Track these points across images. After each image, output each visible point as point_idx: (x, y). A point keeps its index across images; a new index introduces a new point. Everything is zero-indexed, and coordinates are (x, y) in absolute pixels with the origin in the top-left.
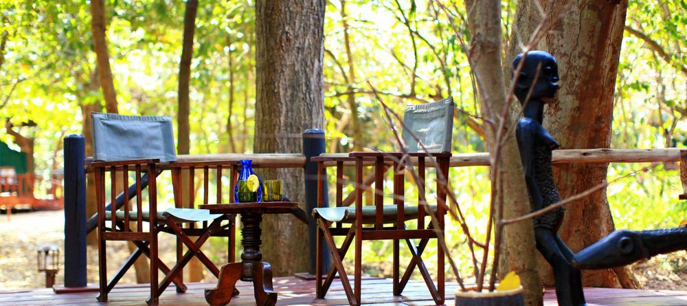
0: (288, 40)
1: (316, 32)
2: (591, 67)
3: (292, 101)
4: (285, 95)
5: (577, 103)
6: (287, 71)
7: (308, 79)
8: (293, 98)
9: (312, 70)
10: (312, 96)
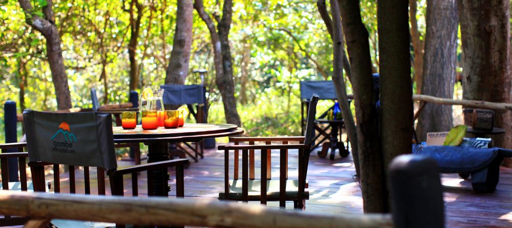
0: (433, 33)
1: (449, 27)
2: (484, 63)
3: (434, 63)
4: (431, 60)
5: (480, 79)
6: (432, 48)
7: (442, 51)
8: (435, 61)
9: (445, 47)
10: (444, 60)
